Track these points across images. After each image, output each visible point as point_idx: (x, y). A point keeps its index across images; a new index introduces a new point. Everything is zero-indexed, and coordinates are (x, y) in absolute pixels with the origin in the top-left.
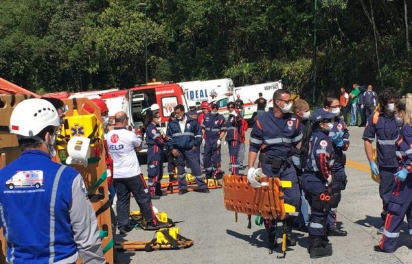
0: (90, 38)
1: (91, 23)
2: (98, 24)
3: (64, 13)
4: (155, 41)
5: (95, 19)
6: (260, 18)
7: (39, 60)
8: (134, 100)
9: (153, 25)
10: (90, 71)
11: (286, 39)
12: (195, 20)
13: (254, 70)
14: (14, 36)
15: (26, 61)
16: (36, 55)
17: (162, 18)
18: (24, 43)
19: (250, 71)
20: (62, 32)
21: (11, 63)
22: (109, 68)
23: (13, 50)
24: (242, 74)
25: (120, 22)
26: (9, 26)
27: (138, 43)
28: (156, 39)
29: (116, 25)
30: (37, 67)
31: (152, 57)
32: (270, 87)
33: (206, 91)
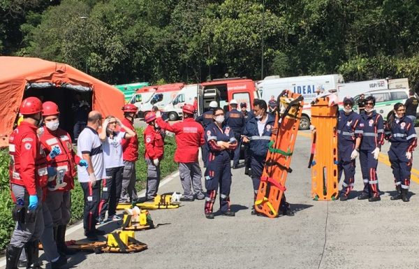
0: (208, 30)
1: (211, 14)
2: (218, 15)
3: (186, 4)
4: (272, 33)
5: (214, 10)
6: (377, 11)
7: (161, 50)
8: (206, 95)
9: (272, 17)
10: (208, 62)
11: (403, 34)
12: (311, 12)
13: (368, 66)
14: (138, 26)
15: (148, 52)
16: (157, 46)
17: (283, 9)
18: (146, 34)
19: (364, 67)
20: (183, 23)
21: (134, 53)
22: (228, 61)
23: (135, 40)
24: (356, 70)
25: (238, 13)
26: (134, 17)
27: (255, 36)
28: (274, 31)
29: (235, 16)
30: (159, 58)
31: (269, 50)
32: (375, 85)
33: (313, 86)
